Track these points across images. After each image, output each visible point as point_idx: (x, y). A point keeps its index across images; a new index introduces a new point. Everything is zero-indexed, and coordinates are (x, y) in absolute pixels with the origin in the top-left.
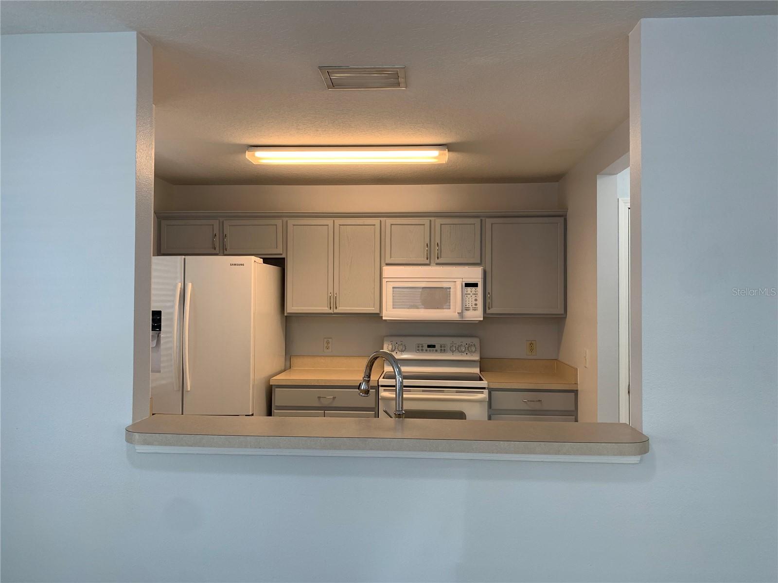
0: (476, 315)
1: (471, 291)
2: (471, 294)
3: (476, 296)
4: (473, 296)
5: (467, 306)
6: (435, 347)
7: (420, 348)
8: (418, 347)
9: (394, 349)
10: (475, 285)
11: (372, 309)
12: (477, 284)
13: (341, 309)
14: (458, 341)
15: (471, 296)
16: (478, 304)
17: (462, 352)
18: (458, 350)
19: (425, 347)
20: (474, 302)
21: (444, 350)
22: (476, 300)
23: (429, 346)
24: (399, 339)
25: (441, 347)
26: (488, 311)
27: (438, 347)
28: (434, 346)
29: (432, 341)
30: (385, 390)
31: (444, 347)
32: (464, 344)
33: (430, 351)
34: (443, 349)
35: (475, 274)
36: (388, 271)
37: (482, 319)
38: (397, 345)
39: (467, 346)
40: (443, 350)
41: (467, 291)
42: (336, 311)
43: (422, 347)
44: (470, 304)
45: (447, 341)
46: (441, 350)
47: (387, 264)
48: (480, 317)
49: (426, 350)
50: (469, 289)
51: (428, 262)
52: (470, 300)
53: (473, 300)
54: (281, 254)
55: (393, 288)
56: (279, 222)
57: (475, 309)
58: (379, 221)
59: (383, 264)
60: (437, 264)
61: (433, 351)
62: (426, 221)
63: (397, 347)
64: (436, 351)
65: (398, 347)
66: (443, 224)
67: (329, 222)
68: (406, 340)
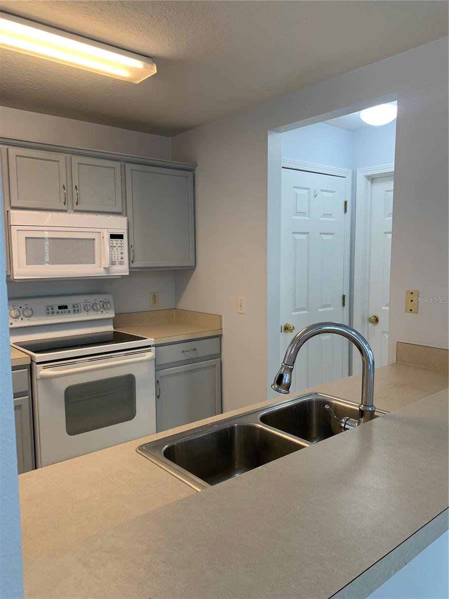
0: (122, 269)
1: (117, 244)
2: (117, 246)
3: (122, 249)
4: (119, 249)
5: (113, 260)
7: (50, 311)
8: (48, 309)
9: (18, 315)
10: (120, 237)
12: (123, 235)
14: (91, 299)
15: (117, 249)
16: (124, 257)
17: (97, 310)
18: (94, 308)
19: (56, 309)
20: (120, 256)
21: (78, 309)
22: (122, 253)
23: (60, 308)
24: (22, 303)
25: (74, 307)
26: (133, 265)
27: (70, 308)
28: (66, 307)
29: (63, 301)
30: (44, 368)
31: (78, 307)
32: (98, 302)
33: (62, 313)
34: (76, 309)
35: (119, 224)
36: (17, 217)
37: (128, 274)
38: (21, 310)
39: (101, 304)
40: (76, 311)
41: (113, 244)
43: (52, 309)
44: (116, 258)
45: (80, 300)
46: (74, 311)
47: (15, 208)
48: (127, 272)
49: (58, 313)
50: (115, 240)
51: (65, 208)
52: (116, 253)
53: (119, 253)
55: (26, 238)
57: (121, 263)
59: (9, 207)
60: (76, 211)
61: (65, 312)
62: (61, 157)
63: (21, 313)
64: (69, 312)
65: (23, 312)
66: (81, 164)
68: (32, 303)
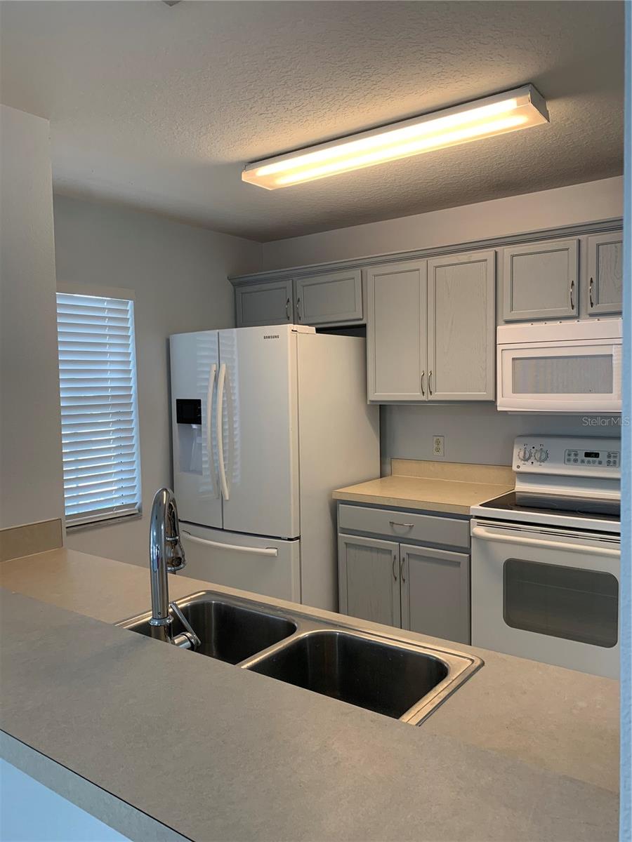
6: (598, 457)
7: (573, 457)
8: (569, 455)
9: (527, 456)
11: (484, 395)
13: (438, 395)
19: (581, 456)
21: (615, 461)
23: (588, 455)
24: (537, 442)
25: (609, 456)
27: (603, 457)
28: (597, 455)
29: (592, 446)
30: (479, 524)
31: (615, 457)
33: (589, 462)
34: (612, 460)
38: (533, 451)
40: (612, 463)
42: (431, 398)
43: (576, 455)
46: (609, 462)
47: (508, 322)
49: (583, 461)
51: (574, 312)
54: (361, 320)
55: (513, 359)
56: (357, 273)
58: (492, 254)
59: (500, 321)
60: (592, 315)
61: (594, 462)
62: (571, 242)
63: (533, 454)
64: (600, 463)
65: (535, 453)
66: (603, 244)
67: (420, 264)
68: (549, 444)
